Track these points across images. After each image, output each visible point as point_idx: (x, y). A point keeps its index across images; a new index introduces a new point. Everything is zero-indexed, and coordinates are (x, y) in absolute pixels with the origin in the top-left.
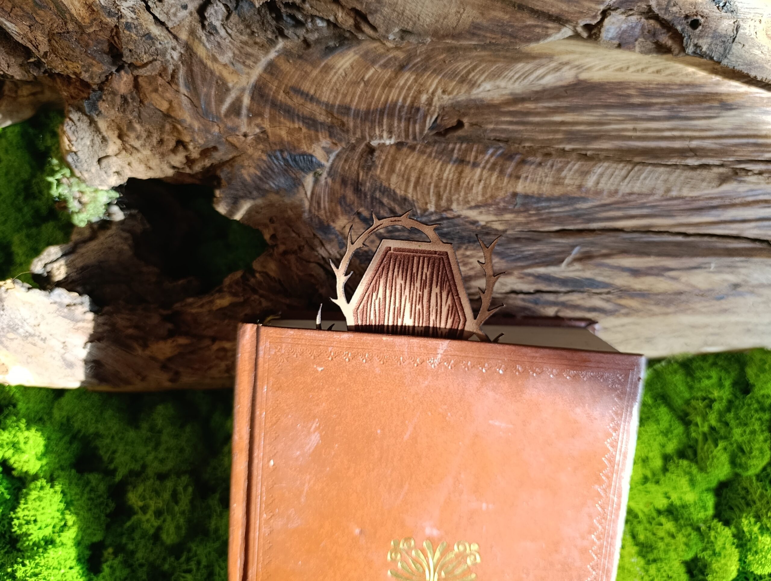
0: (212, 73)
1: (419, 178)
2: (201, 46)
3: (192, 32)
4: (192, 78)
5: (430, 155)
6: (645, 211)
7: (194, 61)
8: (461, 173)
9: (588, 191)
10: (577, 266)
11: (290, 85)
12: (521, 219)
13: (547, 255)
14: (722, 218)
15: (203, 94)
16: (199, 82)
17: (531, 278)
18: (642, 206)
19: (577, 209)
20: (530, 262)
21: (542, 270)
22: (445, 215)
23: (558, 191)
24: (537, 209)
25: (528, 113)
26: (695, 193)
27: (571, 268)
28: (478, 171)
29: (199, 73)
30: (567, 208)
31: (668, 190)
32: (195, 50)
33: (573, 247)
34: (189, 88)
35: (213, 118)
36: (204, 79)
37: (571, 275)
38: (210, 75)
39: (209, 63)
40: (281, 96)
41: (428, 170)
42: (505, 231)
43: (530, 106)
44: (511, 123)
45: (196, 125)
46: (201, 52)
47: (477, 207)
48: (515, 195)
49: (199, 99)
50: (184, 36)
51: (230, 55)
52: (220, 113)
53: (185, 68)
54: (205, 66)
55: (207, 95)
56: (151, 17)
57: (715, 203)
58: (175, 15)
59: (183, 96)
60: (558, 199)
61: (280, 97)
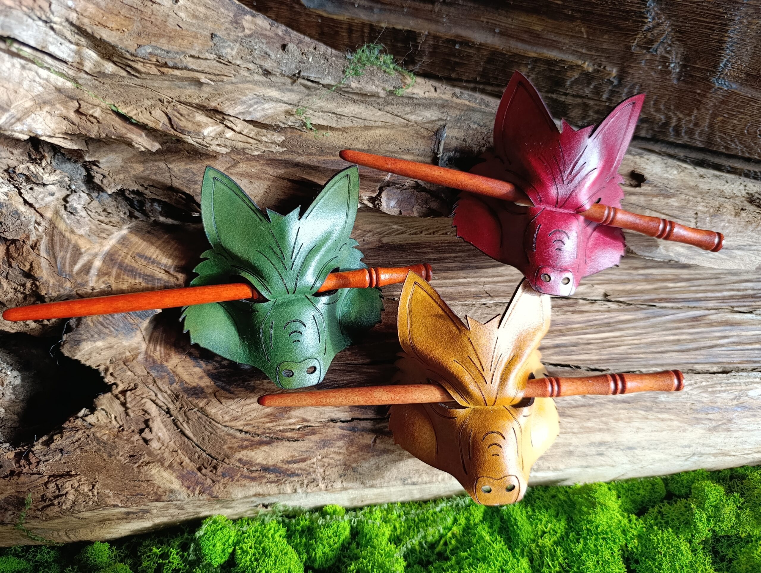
0: (69, 241)
2: (62, 222)
3: (56, 212)
4: (52, 245)
7: (55, 232)
11: (137, 251)
15: (59, 257)
16: (57, 248)
29: (58, 241)
32: (56, 224)
34: (49, 253)
35: (66, 275)
38: (67, 243)
39: (67, 234)
40: (128, 260)
45: (51, 281)
46: (61, 226)
49: (56, 261)
50: (49, 214)
51: (87, 229)
52: (72, 271)
53: (48, 238)
54: (64, 236)
55: (64, 258)
56: (22, 200)
58: (42, 199)
59: (42, 258)
61: (126, 261)
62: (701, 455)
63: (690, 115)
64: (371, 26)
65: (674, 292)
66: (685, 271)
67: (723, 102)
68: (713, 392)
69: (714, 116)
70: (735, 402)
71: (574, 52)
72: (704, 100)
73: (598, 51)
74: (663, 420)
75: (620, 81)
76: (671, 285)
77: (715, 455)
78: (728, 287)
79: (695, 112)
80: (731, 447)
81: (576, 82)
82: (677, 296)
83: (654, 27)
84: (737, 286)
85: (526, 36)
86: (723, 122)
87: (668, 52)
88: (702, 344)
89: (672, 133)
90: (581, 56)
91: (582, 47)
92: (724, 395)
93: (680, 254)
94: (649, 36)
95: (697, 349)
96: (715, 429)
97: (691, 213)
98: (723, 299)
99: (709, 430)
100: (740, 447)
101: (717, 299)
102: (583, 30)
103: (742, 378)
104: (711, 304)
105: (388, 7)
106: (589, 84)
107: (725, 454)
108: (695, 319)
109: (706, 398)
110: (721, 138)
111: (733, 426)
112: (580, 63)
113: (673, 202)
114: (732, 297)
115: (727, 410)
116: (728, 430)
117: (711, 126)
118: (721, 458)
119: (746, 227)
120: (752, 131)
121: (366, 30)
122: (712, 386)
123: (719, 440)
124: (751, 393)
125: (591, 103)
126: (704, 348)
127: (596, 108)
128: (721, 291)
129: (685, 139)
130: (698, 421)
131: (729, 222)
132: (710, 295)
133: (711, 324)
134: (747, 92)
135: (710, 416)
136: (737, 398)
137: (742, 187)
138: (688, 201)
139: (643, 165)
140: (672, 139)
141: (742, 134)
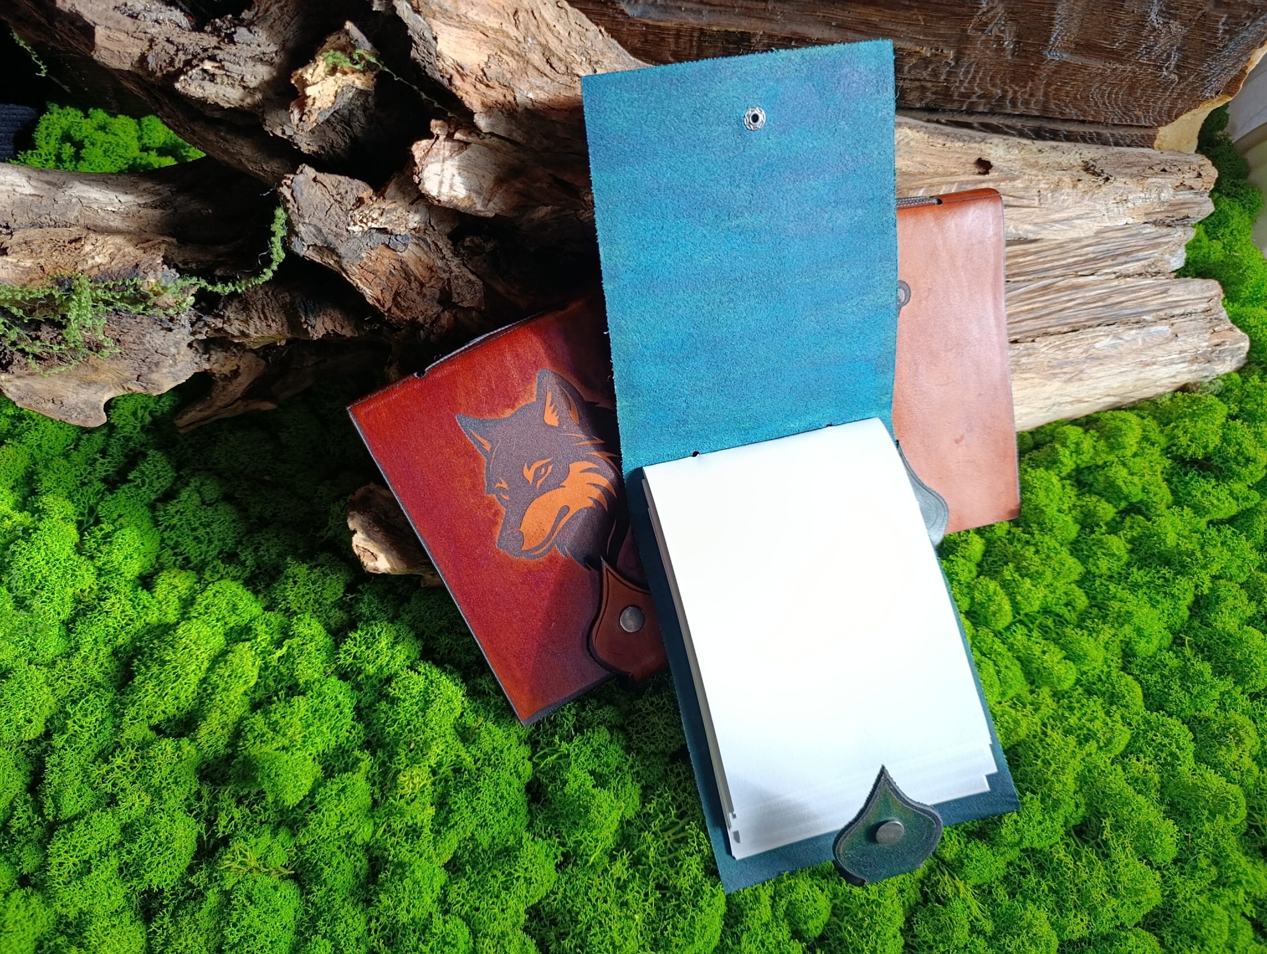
62: (1060, 404)
63: (1025, 87)
64: (702, 31)
65: (1024, 266)
66: (1033, 245)
67: (1055, 72)
68: (1066, 349)
69: (1048, 85)
70: (1084, 355)
71: (912, 39)
72: (1038, 72)
73: (935, 36)
74: (1026, 379)
75: (957, 62)
76: (1021, 260)
77: (1071, 403)
78: (1072, 254)
79: (1030, 84)
80: (1084, 394)
81: (915, 66)
82: (1028, 269)
83: (988, 11)
84: (1079, 252)
85: (863, 28)
86: (1056, 89)
87: (1003, 32)
88: (1053, 309)
89: (1009, 105)
90: (919, 43)
91: (919, 33)
92: (1075, 350)
93: (1028, 231)
94: (984, 19)
95: (1049, 314)
96: (1069, 380)
97: (1034, 192)
98: (1068, 266)
99: (1065, 382)
100: (1092, 392)
101: (1062, 266)
102: (920, 18)
103: (1089, 334)
104: (1057, 272)
105: (718, 8)
106: (926, 68)
107: (1080, 401)
108: (1045, 287)
109: (1060, 355)
110: (1056, 104)
111: (1084, 376)
112: (918, 49)
113: (1019, 184)
114: (1075, 263)
115: (1078, 363)
116: (1081, 380)
117: (1046, 94)
118: (1077, 405)
119: (1083, 197)
120: (1084, 95)
121: (695, 34)
122: (1064, 344)
123: (1073, 389)
124: (1097, 345)
125: (929, 85)
126: (1055, 312)
127: (934, 89)
128: (1065, 259)
129: (1021, 109)
130: (1055, 375)
131: (1068, 195)
132: (1056, 263)
133: (1059, 290)
134: (1078, 60)
135: (1065, 370)
136: (1086, 351)
137: (1077, 156)
138: (1031, 181)
139: (989, 151)
140: (1009, 111)
141: (1076, 98)
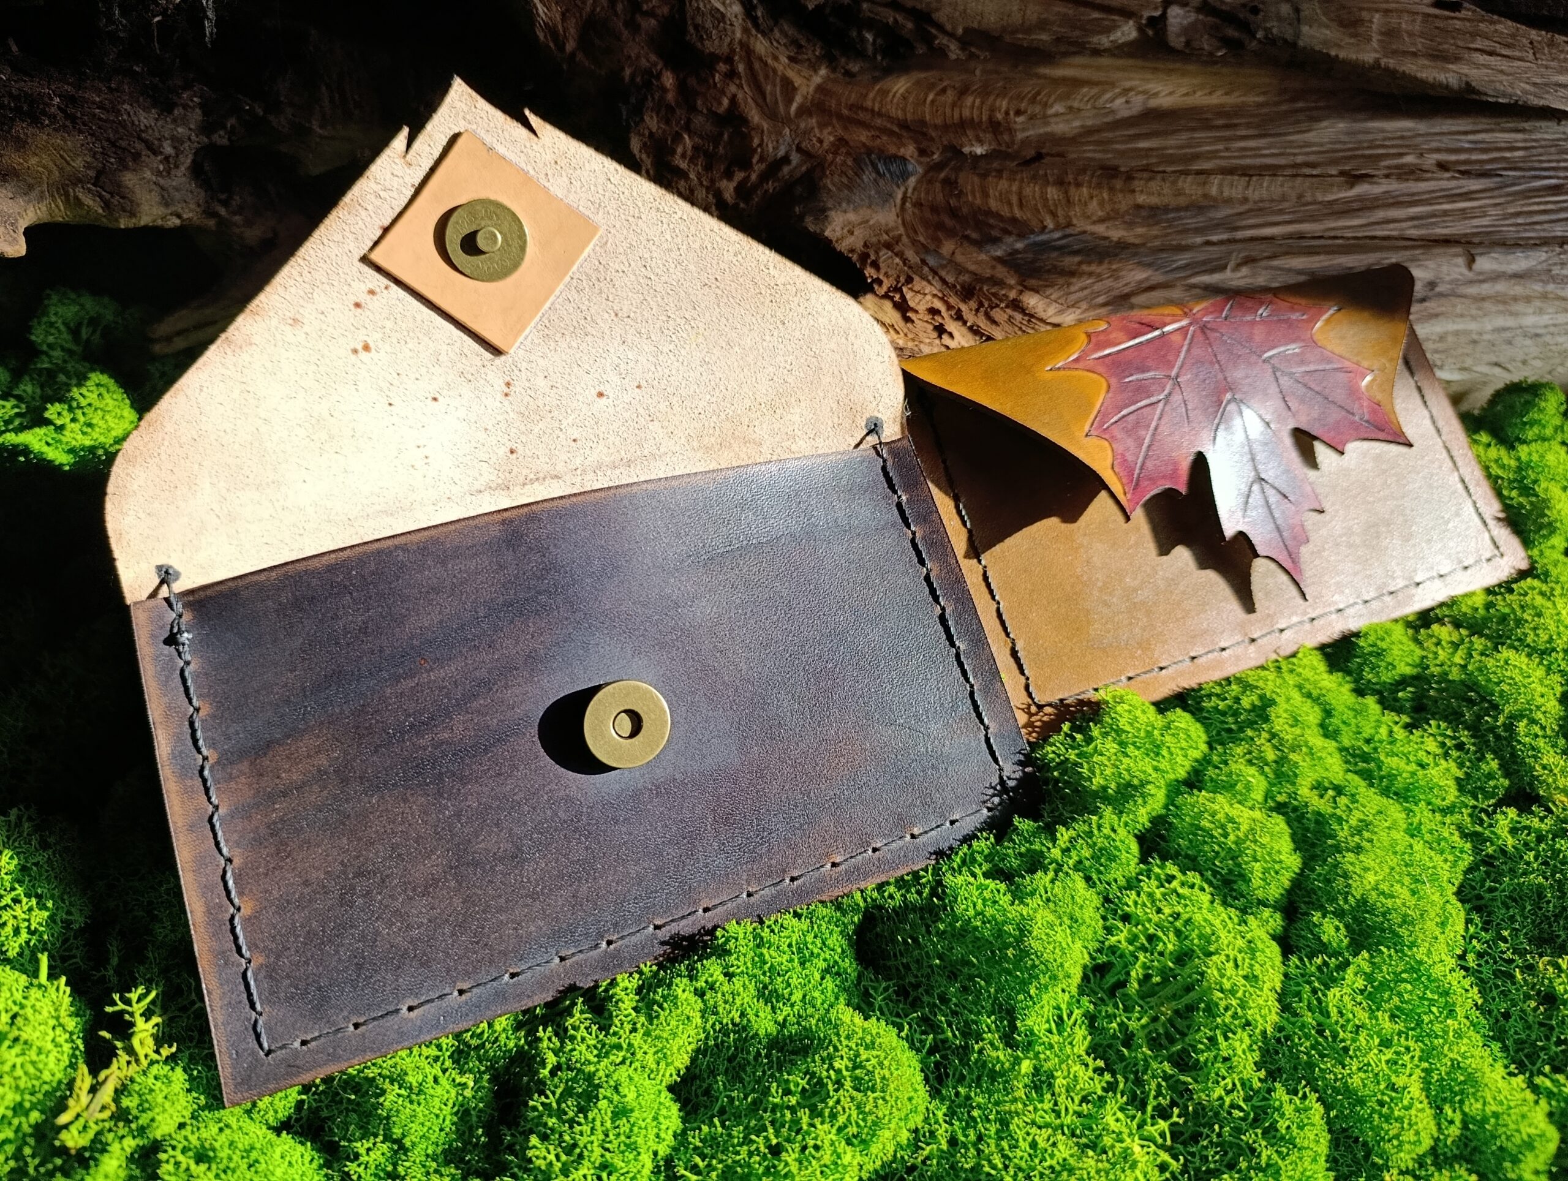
0: (775, 71)
1: (1020, 200)
2: (758, 44)
3: (745, 30)
4: (754, 74)
5: (1022, 181)
6: (1287, 217)
7: (752, 58)
8: (1066, 192)
9: (1215, 200)
10: (1244, 271)
11: (849, 103)
12: (1155, 231)
13: (1204, 263)
14: (1372, 220)
15: (767, 92)
16: (761, 78)
17: (1198, 291)
18: (1281, 212)
19: (1212, 219)
20: (1189, 272)
21: (1206, 279)
22: (1069, 231)
23: (1182, 201)
24: (1168, 220)
25: (1110, 142)
26: (1330, 197)
27: (1239, 275)
28: (1085, 190)
29: (760, 71)
30: (1200, 219)
31: (1300, 196)
32: (752, 47)
33: (1230, 253)
34: (751, 84)
35: (782, 119)
36: (767, 77)
37: (1242, 283)
38: (771, 73)
39: (770, 61)
40: (845, 112)
41: (1028, 191)
42: (1144, 244)
43: (1110, 135)
44: (1095, 151)
45: (765, 125)
46: (759, 50)
47: (1101, 221)
48: (1138, 207)
49: (765, 98)
52: (790, 113)
54: (766, 64)
55: (773, 94)
57: (1355, 205)
60: (1186, 208)
